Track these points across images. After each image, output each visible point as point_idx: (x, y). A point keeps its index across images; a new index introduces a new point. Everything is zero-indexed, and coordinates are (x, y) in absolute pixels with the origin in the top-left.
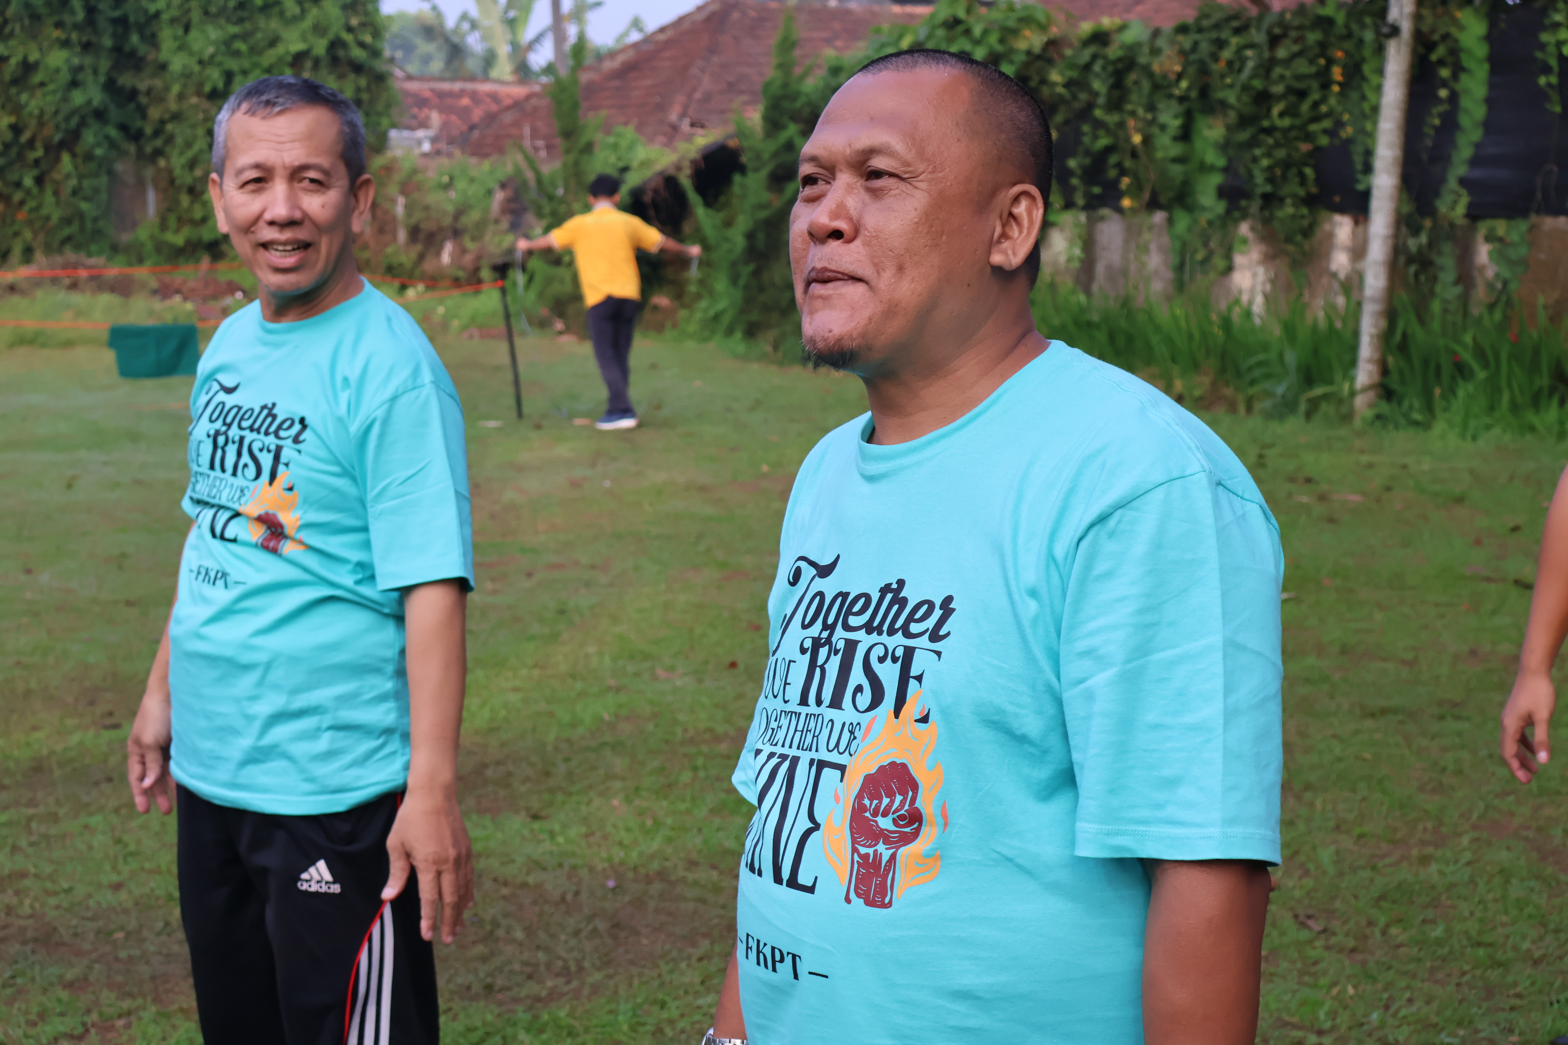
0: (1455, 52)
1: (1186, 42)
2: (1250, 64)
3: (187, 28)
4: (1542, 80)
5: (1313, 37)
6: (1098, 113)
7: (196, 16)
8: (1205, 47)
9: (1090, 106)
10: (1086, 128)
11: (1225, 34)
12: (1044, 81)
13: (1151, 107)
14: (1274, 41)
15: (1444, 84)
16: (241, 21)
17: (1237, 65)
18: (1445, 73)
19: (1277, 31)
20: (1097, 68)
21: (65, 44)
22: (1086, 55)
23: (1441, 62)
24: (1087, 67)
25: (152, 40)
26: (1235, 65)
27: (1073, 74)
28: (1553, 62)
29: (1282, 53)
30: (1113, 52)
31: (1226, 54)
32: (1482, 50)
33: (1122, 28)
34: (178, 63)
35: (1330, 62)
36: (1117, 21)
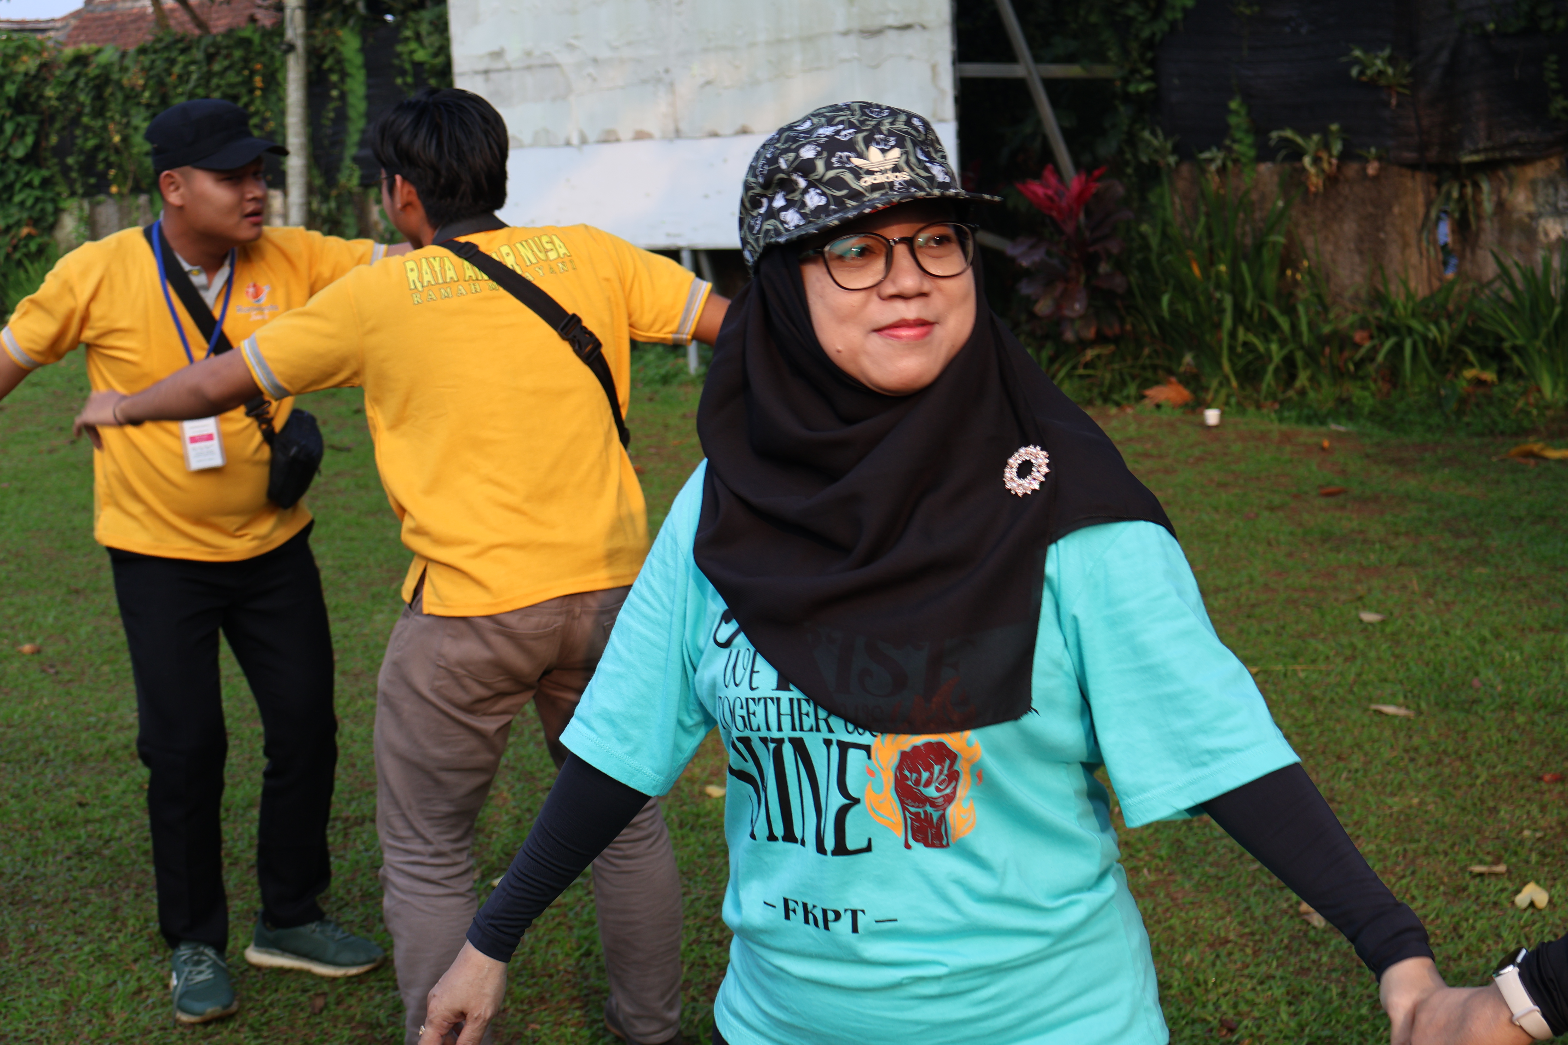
0: (340, 61)
1: (146, 60)
2: (194, 77)
4: (399, 81)
5: (238, 54)
6: (85, 120)
8: (160, 64)
9: (80, 114)
10: (78, 132)
11: (174, 54)
12: (41, 96)
13: (125, 114)
14: (210, 58)
15: (334, 86)
17: (185, 78)
18: (334, 78)
19: (212, 50)
20: (81, 83)
22: (71, 75)
23: (331, 70)
24: (73, 83)
26: (183, 78)
27: (63, 89)
28: (408, 66)
29: (217, 67)
30: (92, 71)
31: (177, 70)
32: (359, 60)
33: (98, 52)
35: (253, 73)
36: (94, 46)
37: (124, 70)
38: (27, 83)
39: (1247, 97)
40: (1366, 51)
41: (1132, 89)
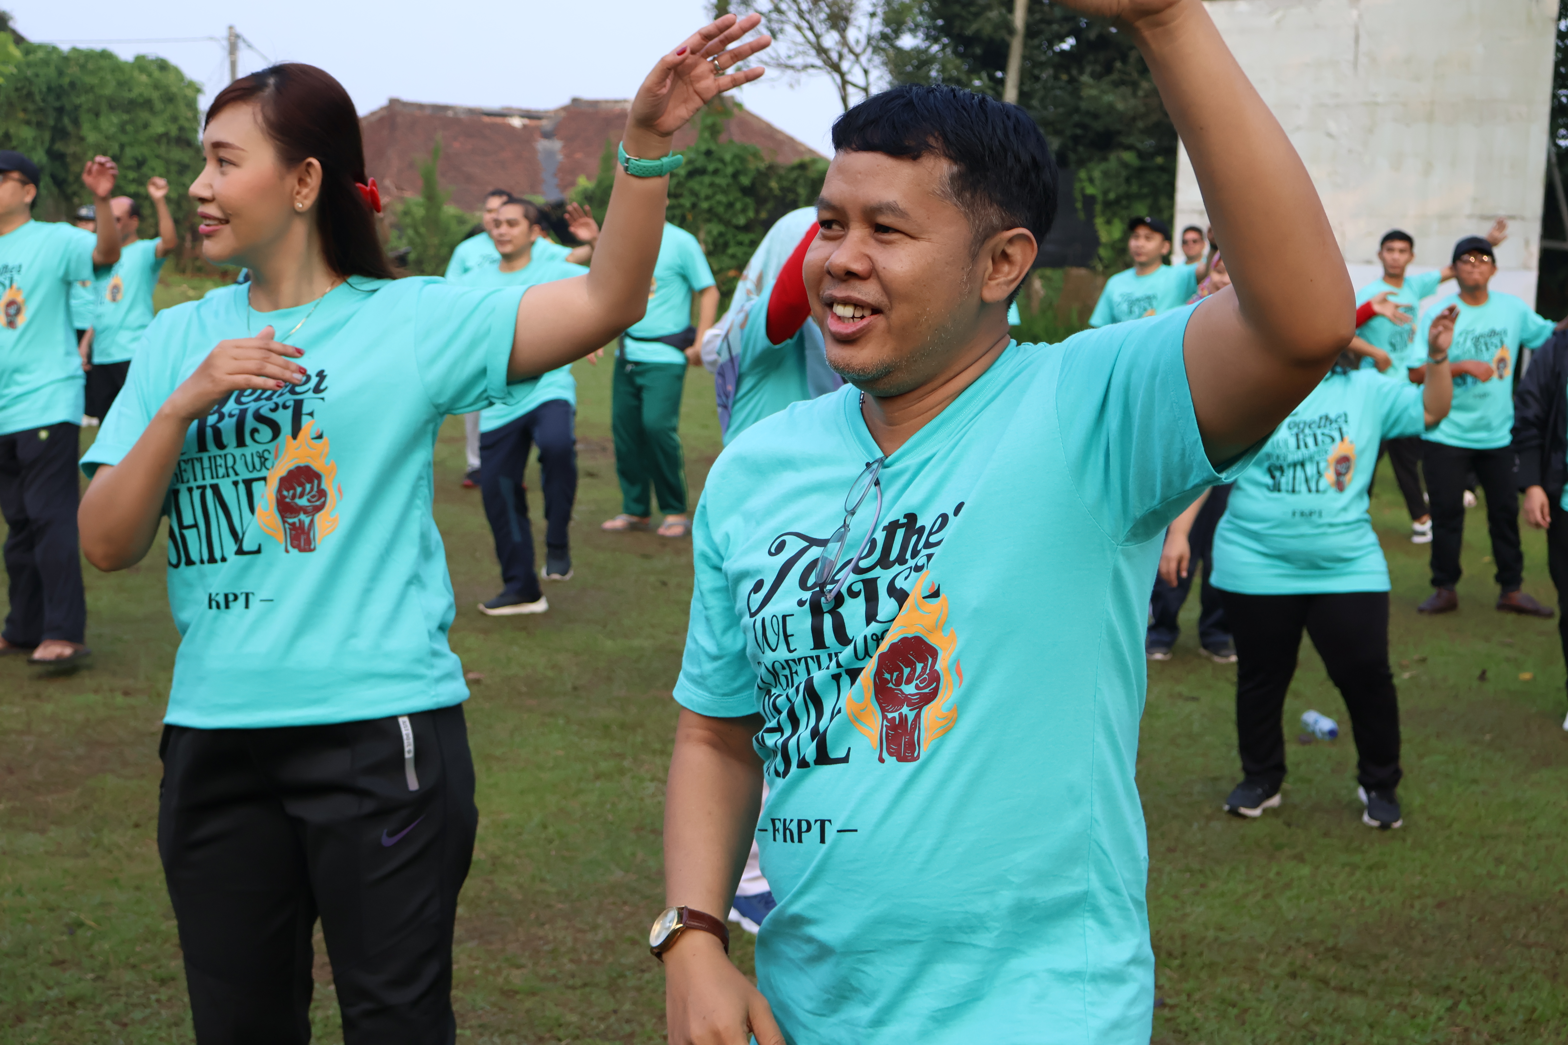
3: (97, 115)
7: (104, 108)
16: (128, 112)
21: (28, 123)
25: (76, 122)
34: (92, 137)
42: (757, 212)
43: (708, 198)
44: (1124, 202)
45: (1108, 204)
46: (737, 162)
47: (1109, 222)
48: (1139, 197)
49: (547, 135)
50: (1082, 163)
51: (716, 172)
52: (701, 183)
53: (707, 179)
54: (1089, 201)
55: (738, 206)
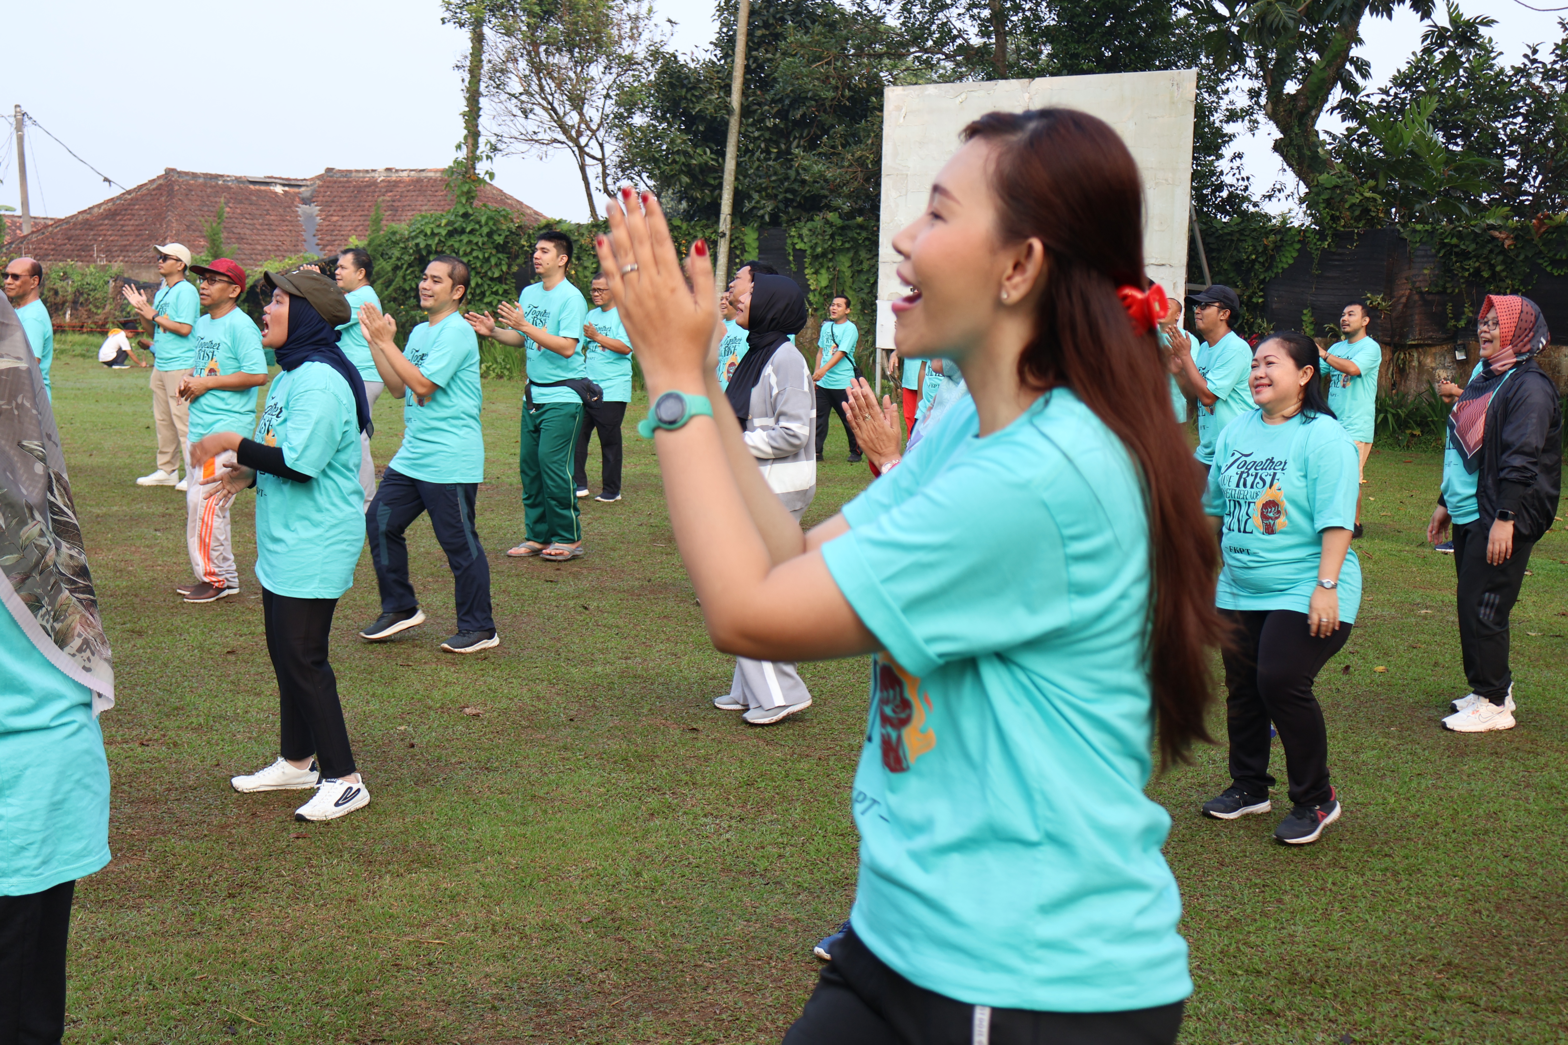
18: (738, 252)
23: (736, 248)
28: (790, 251)
37: (582, 235)
38: (506, 237)
39: (1314, 309)
40: (1372, 294)
41: (1254, 300)
42: (509, 266)
43: (466, 254)
44: (830, 256)
45: (816, 257)
46: (491, 223)
47: (816, 272)
48: (841, 250)
49: (306, 201)
50: (791, 222)
51: (472, 232)
52: (461, 241)
53: (465, 238)
54: (800, 254)
55: (493, 261)
